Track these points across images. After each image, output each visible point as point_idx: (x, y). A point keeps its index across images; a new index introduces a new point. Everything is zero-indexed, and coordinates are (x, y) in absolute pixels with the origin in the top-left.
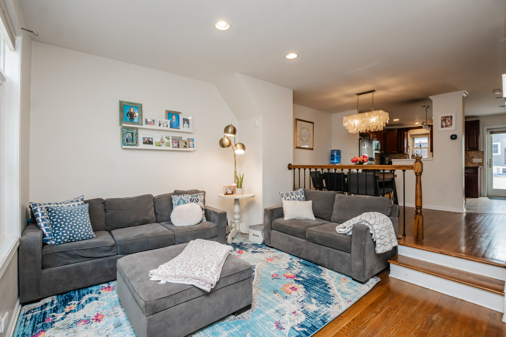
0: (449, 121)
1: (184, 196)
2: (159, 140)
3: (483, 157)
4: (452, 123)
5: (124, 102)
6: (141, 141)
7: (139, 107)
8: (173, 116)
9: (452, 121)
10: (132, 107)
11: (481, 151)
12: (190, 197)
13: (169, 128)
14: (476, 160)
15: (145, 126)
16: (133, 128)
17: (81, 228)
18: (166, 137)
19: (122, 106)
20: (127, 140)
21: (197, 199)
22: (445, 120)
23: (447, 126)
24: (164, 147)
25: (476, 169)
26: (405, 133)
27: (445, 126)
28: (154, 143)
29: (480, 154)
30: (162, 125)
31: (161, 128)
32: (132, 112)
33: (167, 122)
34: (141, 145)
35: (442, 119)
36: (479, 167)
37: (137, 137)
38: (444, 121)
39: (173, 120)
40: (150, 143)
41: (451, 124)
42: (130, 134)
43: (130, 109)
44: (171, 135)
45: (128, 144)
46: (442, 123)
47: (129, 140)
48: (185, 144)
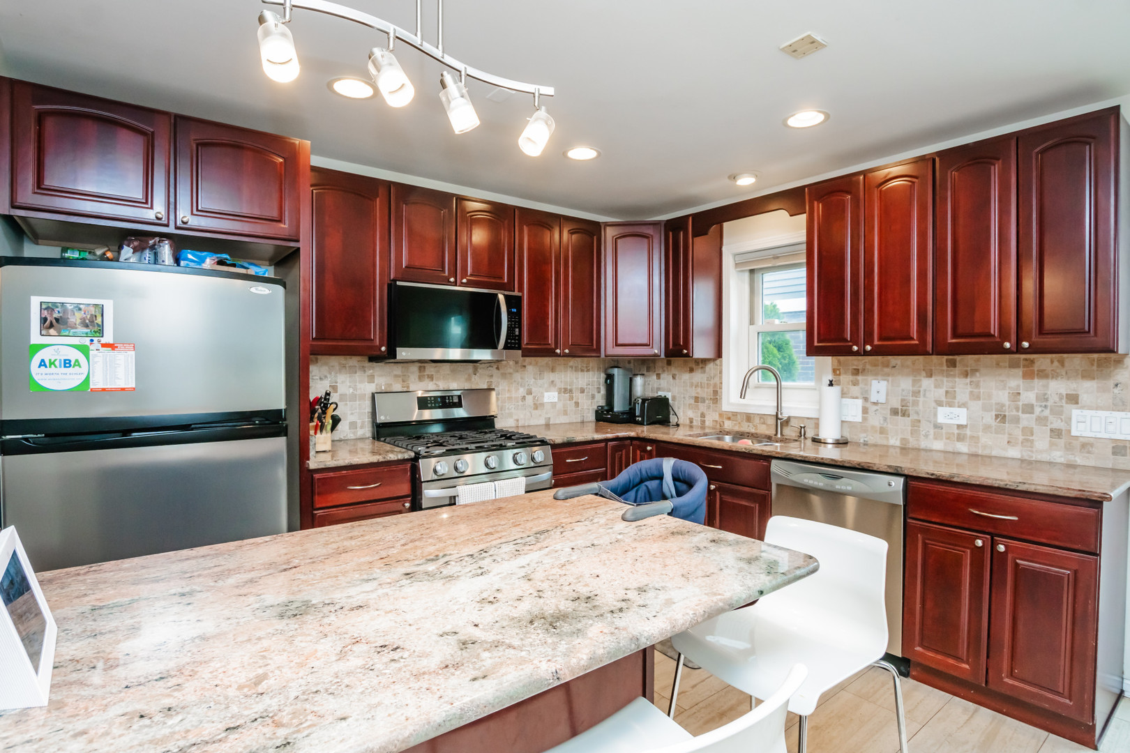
14: (1096, 423)
29: (1120, 376)
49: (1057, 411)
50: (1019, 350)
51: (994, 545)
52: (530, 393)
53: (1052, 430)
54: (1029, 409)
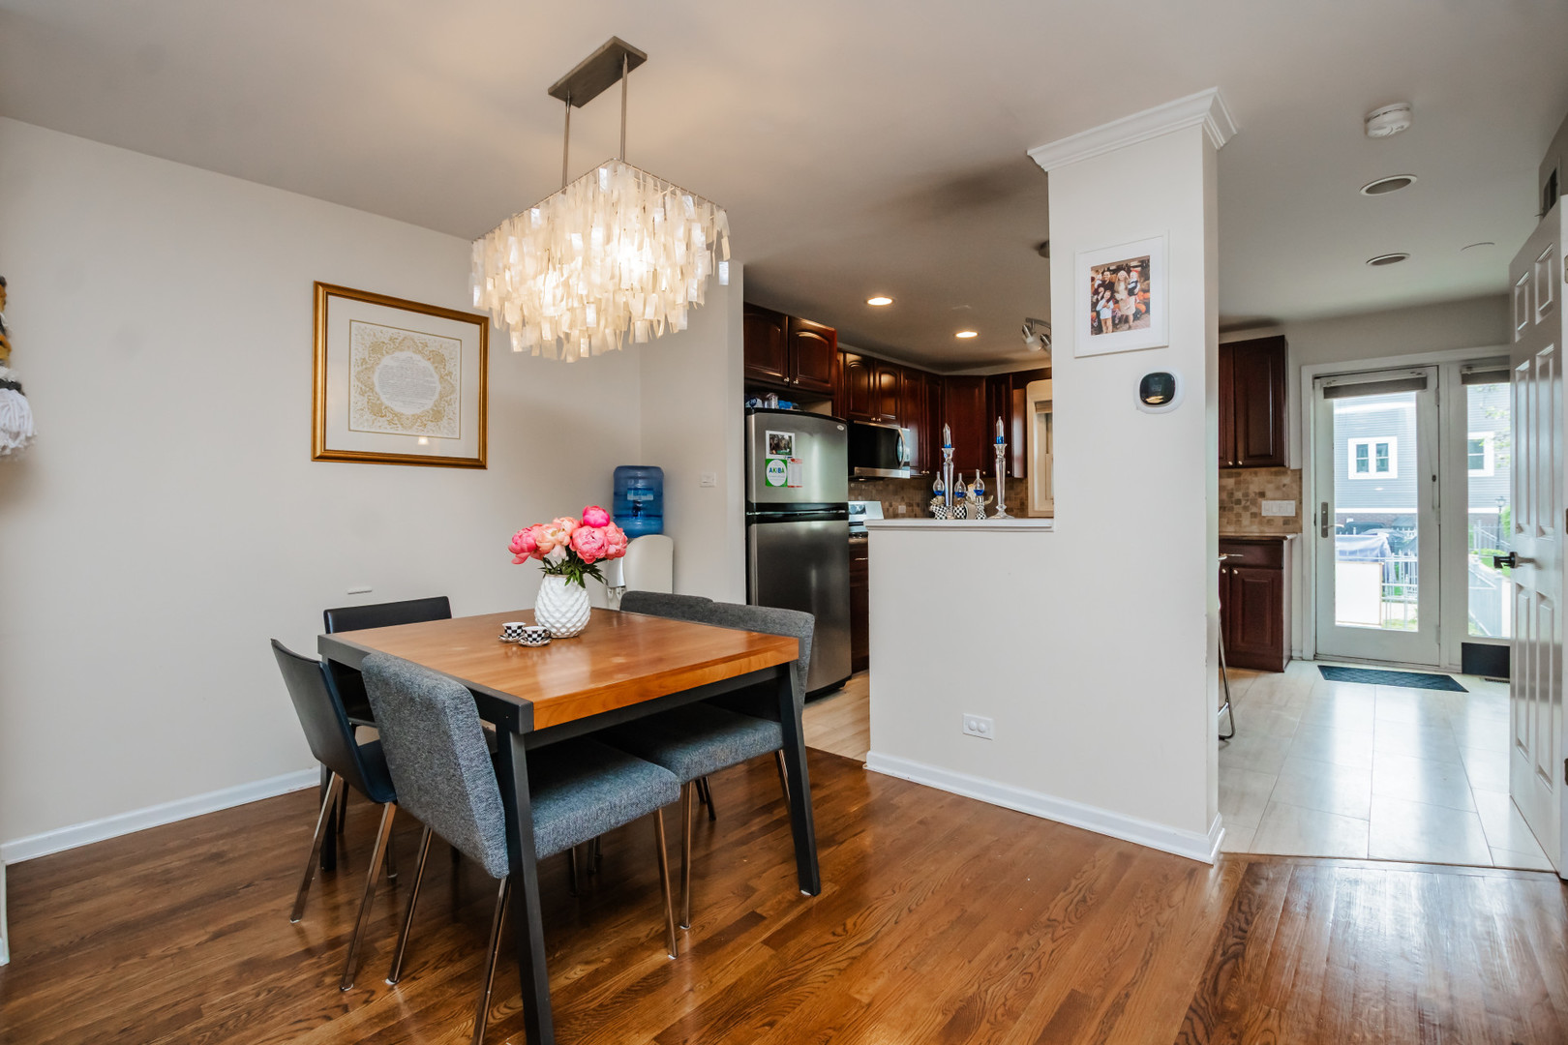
0: (1131, 292)
3: (1301, 493)
4: (1147, 305)
9: (1146, 291)
11: (1292, 467)
14: (1275, 508)
22: (1110, 286)
23: (1120, 322)
25: (1273, 548)
26: (1016, 394)
27: (1110, 323)
29: (1286, 480)
35: (1098, 282)
36: (1285, 538)
38: (1108, 294)
41: (1143, 308)
46: (1094, 305)
49: (1254, 503)
50: (1236, 465)
51: (1231, 571)
52: (891, 506)
53: (1252, 514)
54: (1238, 502)
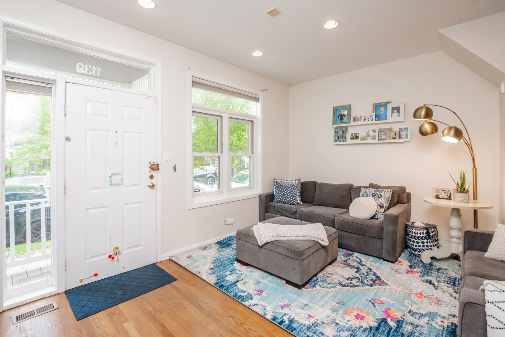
1: (369, 189)
2: (365, 134)
5: (336, 107)
6: (349, 136)
7: (349, 108)
8: (382, 108)
10: (342, 109)
12: (373, 192)
13: (374, 122)
15: (353, 123)
16: (343, 127)
17: (288, 196)
18: (373, 131)
19: (334, 111)
20: (338, 138)
21: (380, 195)
24: (369, 141)
28: (359, 138)
30: (367, 120)
31: (367, 122)
32: (342, 113)
33: (372, 116)
34: (349, 141)
37: (346, 135)
39: (381, 111)
40: (357, 138)
42: (341, 132)
43: (341, 111)
44: (377, 128)
45: (338, 141)
47: (340, 138)
48: (394, 135)
